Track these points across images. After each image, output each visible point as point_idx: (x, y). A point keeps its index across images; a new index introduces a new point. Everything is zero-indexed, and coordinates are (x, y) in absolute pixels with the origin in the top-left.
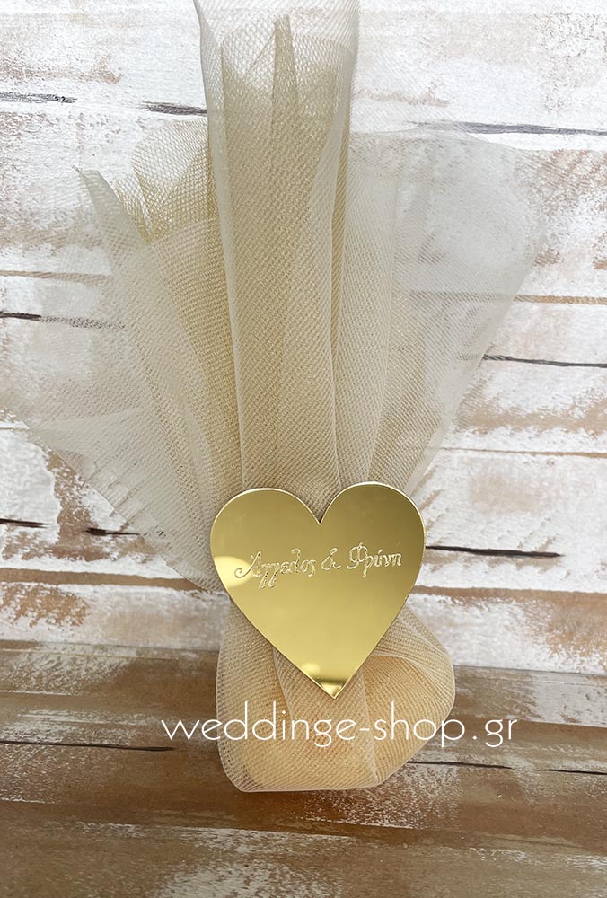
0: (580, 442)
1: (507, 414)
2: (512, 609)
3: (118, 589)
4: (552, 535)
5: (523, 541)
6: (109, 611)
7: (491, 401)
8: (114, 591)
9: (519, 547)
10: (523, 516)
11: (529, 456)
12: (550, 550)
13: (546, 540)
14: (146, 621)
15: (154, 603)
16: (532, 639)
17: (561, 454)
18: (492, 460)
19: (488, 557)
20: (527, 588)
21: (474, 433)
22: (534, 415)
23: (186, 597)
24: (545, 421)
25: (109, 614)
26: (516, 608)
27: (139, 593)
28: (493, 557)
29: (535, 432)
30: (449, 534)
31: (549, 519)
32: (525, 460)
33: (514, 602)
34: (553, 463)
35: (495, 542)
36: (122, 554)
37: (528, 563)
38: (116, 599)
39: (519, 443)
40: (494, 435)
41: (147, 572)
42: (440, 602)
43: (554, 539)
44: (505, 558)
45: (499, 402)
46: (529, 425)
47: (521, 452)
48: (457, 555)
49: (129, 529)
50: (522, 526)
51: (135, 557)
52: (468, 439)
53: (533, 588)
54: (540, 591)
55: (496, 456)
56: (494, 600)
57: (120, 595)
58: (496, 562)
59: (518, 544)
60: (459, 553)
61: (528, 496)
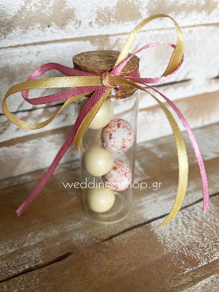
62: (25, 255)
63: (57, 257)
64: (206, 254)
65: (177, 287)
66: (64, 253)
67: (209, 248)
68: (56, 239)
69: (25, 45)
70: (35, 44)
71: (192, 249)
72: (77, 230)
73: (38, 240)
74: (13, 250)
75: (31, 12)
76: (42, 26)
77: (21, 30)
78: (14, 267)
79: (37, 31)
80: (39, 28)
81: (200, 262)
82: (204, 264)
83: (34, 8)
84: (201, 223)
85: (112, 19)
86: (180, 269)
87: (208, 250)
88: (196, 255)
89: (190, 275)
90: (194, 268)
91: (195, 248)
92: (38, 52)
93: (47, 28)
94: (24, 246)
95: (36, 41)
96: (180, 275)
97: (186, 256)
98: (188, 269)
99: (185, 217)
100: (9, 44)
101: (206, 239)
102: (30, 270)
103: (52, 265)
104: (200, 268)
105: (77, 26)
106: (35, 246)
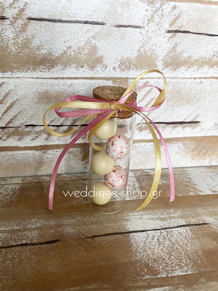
0: (214, 72)
1: (185, 60)
2: (179, 145)
3: (8, 153)
4: (198, 114)
5: (186, 117)
6: (5, 163)
7: (179, 54)
8: (6, 154)
9: (184, 120)
10: (188, 107)
11: (193, 79)
12: (196, 120)
13: (195, 116)
14: (23, 165)
15: (26, 158)
16: (185, 155)
17: (206, 78)
18: (178, 82)
19: (171, 125)
20: (185, 136)
21: (171, 69)
22: (197, 60)
23: (41, 153)
24: (201, 63)
25: (5, 164)
26: (181, 145)
27: (18, 154)
28: (174, 125)
29: (196, 68)
30: (157, 117)
31: (198, 107)
32: (191, 81)
33: (180, 142)
34: (202, 82)
35: (175, 119)
36: (8, 137)
37: (187, 126)
38: (8, 157)
39: (189, 74)
40: (179, 70)
41: (21, 144)
42: (151, 145)
43: (199, 115)
44: (178, 125)
45: (183, 54)
46: (194, 65)
47: (189, 78)
48: (159, 126)
49: (10, 125)
50: (186, 111)
51: (14, 138)
52: (168, 73)
53: (188, 136)
54: (191, 137)
55: (179, 80)
56: (172, 142)
57: (10, 155)
58: (175, 127)
59: (184, 118)
60: (160, 124)
61: (191, 97)
62: (26, 233)
63: (48, 240)
64: (168, 269)
65: (133, 287)
66: (55, 239)
67: (173, 265)
68: (52, 228)
69: (63, 78)
70: (70, 78)
71: (157, 262)
72: (70, 225)
73: (38, 225)
74: (18, 228)
75: (71, 56)
76: (76, 66)
77: (61, 67)
78: (15, 240)
79: (72, 70)
80: (74, 68)
81: (160, 273)
82: (163, 276)
83: (73, 53)
84: (173, 244)
85: (132, 67)
86: (141, 275)
87: (171, 266)
88: (159, 267)
89: (148, 281)
90: (153, 277)
91: (160, 262)
92: (71, 85)
93: (80, 68)
94: (27, 227)
95: (70, 76)
96: (139, 279)
97: (149, 265)
98: (148, 276)
99: (162, 236)
100: (51, 76)
101: (173, 257)
102: (26, 245)
103: (42, 245)
104: (158, 278)
105: (104, 69)
106: (35, 228)
